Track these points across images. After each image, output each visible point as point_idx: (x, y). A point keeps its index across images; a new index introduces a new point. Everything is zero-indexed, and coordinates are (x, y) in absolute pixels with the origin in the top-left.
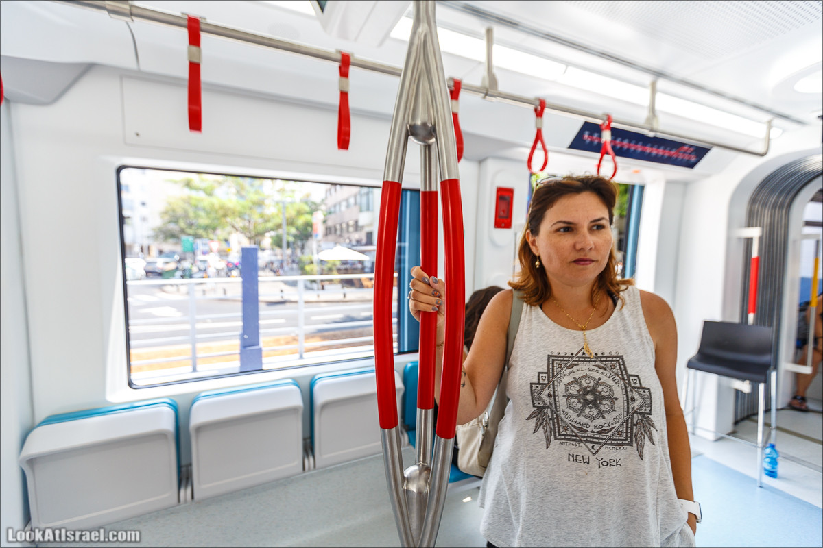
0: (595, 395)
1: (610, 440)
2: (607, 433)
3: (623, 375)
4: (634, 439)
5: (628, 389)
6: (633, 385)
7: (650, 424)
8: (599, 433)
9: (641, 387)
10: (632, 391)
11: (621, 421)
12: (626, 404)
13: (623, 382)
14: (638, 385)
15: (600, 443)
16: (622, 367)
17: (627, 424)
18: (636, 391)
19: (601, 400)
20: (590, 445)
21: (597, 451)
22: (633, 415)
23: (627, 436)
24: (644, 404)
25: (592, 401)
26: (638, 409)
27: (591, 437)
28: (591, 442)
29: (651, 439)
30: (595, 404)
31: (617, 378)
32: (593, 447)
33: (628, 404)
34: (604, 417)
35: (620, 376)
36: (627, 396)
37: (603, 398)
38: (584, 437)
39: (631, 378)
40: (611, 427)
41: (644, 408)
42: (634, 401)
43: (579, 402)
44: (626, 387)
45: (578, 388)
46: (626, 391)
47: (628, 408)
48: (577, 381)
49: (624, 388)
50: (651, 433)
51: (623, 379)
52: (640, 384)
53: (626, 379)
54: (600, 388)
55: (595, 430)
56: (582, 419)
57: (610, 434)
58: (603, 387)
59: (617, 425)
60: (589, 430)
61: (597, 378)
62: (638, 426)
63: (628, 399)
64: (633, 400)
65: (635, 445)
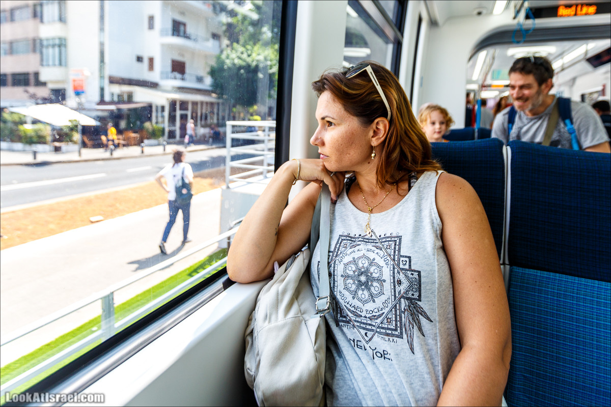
0: (367, 276)
1: (379, 327)
2: (377, 319)
3: (394, 256)
4: (404, 330)
5: (396, 270)
6: (401, 266)
7: (418, 312)
8: (370, 319)
9: (410, 269)
10: (399, 273)
11: (390, 306)
12: (393, 287)
13: (392, 263)
14: (407, 267)
15: (372, 330)
16: (397, 247)
17: (396, 311)
18: (403, 273)
19: (372, 281)
20: (363, 332)
21: (370, 340)
22: (400, 300)
23: (396, 325)
24: (410, 287)
25: (365, 283)
26: (404, 293)
27: (364, 323)
28: (364, 329)
29: (420, 329)
30: (366, 285)
31: (388, 258)
32: (366, 334)
33: (395, 286)
34: (374, 301)
35: (392, 256)
36: (394, 278)
37: (374, 279)
38: (358, 322)
39: (402, 259)
40: (381, 312)
41: (411, 293)
42: (400, 284)
43: (354, 283)
44: (394, 268)
45: (354, 269)
46: (394, 273)
47: (395, 291)
48: (355, 261)
49: (392, 269)
50: (419, 322)
51: (394, 260)
52: (410, 266)
53: (396, 259)
54: (372, 269)
55: (368, 316)
56: (356, 303)
57: (379, 321)
58: (375, 267)
59: (386, 311)
60: (363, 314)
61: (372, 259)
62: (406, 313)
63: (394, 282)
64: (400, 282)
65: (405, 336)
